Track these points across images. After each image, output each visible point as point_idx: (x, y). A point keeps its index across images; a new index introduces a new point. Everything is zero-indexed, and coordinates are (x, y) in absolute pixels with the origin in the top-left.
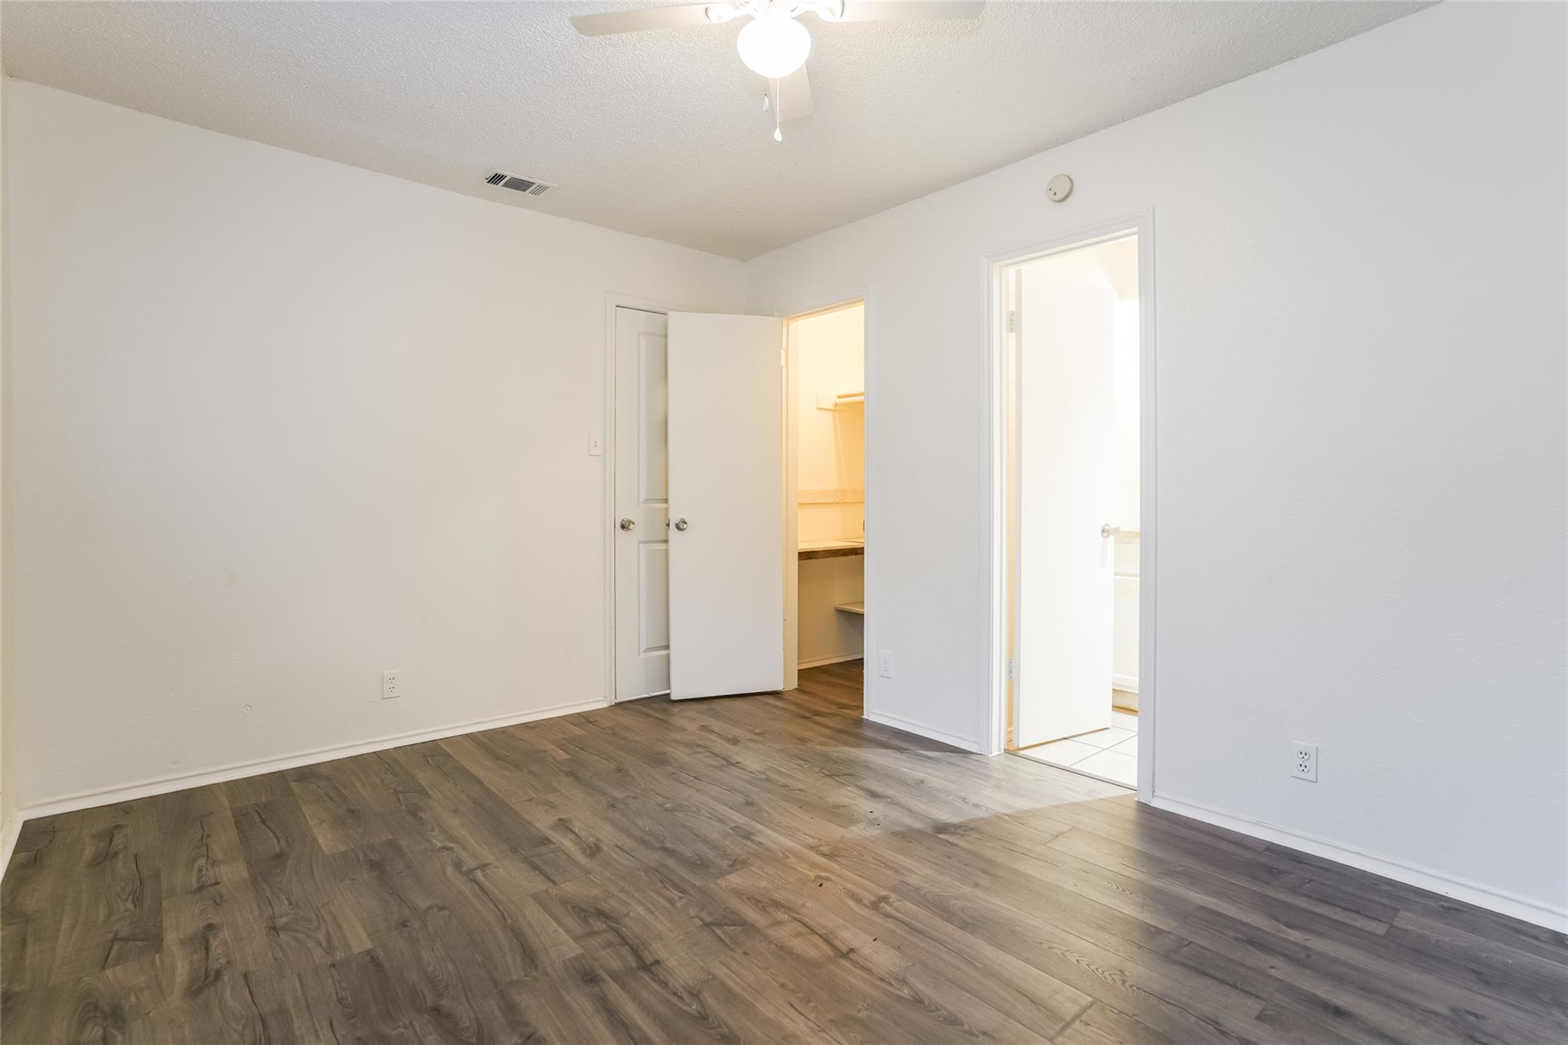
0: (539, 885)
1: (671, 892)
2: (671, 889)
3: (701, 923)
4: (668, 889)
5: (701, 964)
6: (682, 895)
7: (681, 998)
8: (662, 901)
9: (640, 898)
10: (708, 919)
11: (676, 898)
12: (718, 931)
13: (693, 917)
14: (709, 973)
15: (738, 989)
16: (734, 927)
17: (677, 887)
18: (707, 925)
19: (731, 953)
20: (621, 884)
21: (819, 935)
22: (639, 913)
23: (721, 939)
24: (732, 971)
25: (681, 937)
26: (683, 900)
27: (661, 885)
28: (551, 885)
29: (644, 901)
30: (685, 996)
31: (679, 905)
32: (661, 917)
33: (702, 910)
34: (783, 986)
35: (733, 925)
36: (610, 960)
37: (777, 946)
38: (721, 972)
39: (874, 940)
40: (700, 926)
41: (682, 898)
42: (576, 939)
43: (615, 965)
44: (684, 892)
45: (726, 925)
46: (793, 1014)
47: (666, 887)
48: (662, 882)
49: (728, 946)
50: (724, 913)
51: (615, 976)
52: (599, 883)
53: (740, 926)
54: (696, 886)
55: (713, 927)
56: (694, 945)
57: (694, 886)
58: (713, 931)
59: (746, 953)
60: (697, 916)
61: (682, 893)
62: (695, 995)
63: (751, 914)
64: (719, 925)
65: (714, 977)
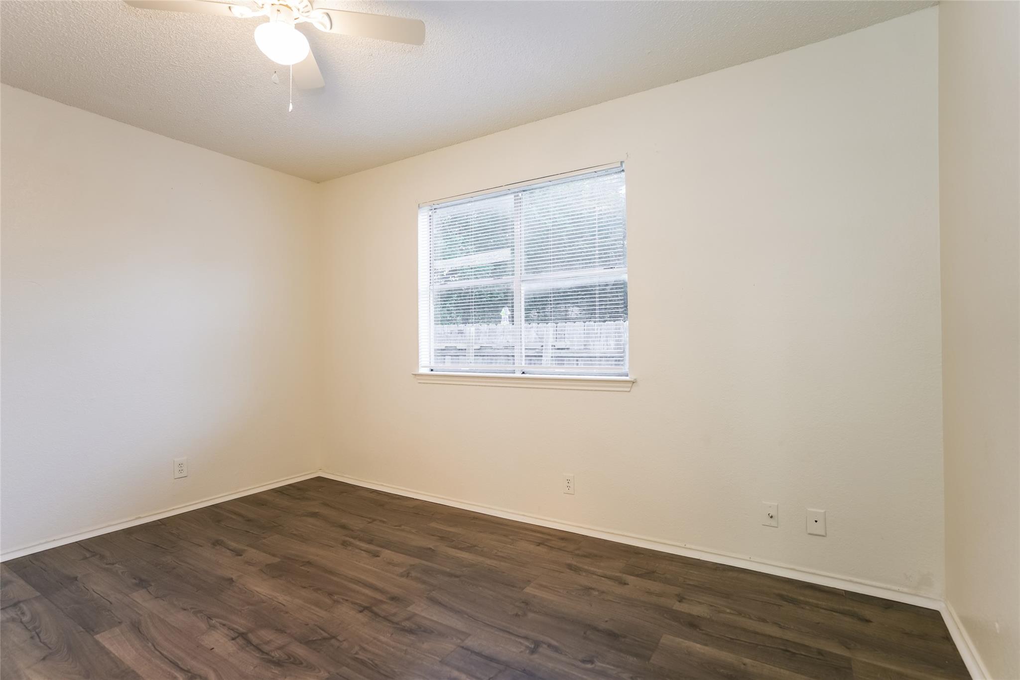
0: (469, 642)
1: (366, 657)
2: (367, 660)
3: (338, 638)
4: (369, 659)
5: (334, 615)
6: (357, 656)
7: (343, 599)
8: (370, 648)
9: (388, 647)
10: (333, 641)
11: (360, 653)
12: (325, 635)
13: (344, 640)
14: (329, 611)
15: (313, 607)
16: (314, 639)
17: (362, 662)
18: (334, 637)
19: (316, 624)
20: (409, 656)
21: (253, 645)
22: (384, 636)
23: (323, 630)
24: (315, 614)
25: (350, 627)
26: (354, 653)
27: (376, 662)
28: (462, 645)
29: (385, 646)
30: (341, 600)
31: (357, 648)
32: (367, 636)
33: (338, 647)
34: (287, 613)
35: (315, 640)
36: (389, 608)
37: (285, 633)
38: (323, 613)
39: (213, 648)
40: (337, 636)
41: (356, 654)
42: (415, 614)
43: (384, 606)
44: (356, 659)
45: (320, 640)
46: (284, 602)
47: (372, 661)
48: (376, 665)
49: (318, 627)
50: (321, 648)
51: (381, 602)
52: (427, 654)
53: (310, 641)
54: (346, 666)
55: (329, 636)
56: (340, 624)
57: (348, 666)
58: (329, 634)
59: (307, 625)
60: (341, 642)
61: (357, 658)
62: (336, 602)
63: (300, 651)
64: (325, 639)
65: (326, 610)
